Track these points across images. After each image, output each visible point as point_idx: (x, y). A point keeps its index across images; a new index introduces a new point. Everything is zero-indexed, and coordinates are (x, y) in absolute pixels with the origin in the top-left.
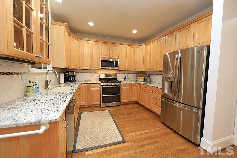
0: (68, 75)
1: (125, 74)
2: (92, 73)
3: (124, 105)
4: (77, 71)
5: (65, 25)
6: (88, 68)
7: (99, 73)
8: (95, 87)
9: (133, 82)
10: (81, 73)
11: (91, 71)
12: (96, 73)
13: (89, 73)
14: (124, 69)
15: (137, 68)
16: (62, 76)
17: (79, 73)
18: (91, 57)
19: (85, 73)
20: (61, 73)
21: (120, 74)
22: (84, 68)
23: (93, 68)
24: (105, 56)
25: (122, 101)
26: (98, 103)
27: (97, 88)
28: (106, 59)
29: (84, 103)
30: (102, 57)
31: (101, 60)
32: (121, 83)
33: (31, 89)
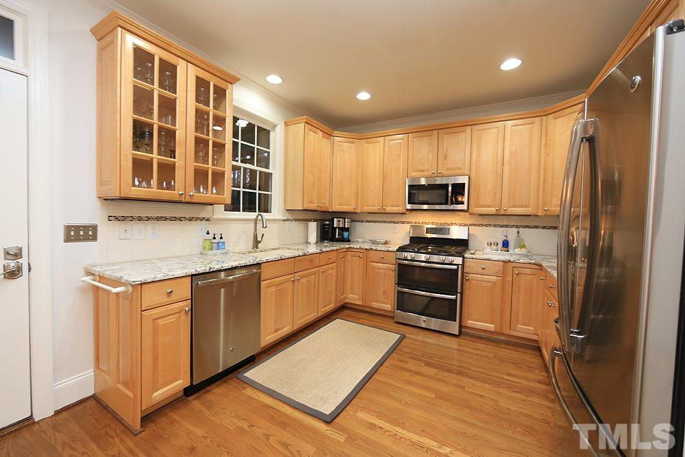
0: (328, 225)
1: (507, 226)
2: (394, 222)
3: (473, 339)
4: (355, 217)
5: (305, 121)
6: (375, 209)
7: (414, 221)
8: (382, 261)
9: (522, 261)
11: (383, 216)
12: (403, 223)
13: (385, 222)
14: (492, 210)
15: (553, 204)
16: (313, 226)
18: (384, 179)
19: (376, 222)
20: (310, 220)
21: (484, 228)
22: (366, 209)
23: (389, 209)
24: (423, 171)
25: (470, 323)
26: (388, 307)
27: (385, 265)
28: (423, 182)
29: (354, 298)
30: (414, 174)
31: (409, 186)
32: (464, 258)
33: (207, 244)
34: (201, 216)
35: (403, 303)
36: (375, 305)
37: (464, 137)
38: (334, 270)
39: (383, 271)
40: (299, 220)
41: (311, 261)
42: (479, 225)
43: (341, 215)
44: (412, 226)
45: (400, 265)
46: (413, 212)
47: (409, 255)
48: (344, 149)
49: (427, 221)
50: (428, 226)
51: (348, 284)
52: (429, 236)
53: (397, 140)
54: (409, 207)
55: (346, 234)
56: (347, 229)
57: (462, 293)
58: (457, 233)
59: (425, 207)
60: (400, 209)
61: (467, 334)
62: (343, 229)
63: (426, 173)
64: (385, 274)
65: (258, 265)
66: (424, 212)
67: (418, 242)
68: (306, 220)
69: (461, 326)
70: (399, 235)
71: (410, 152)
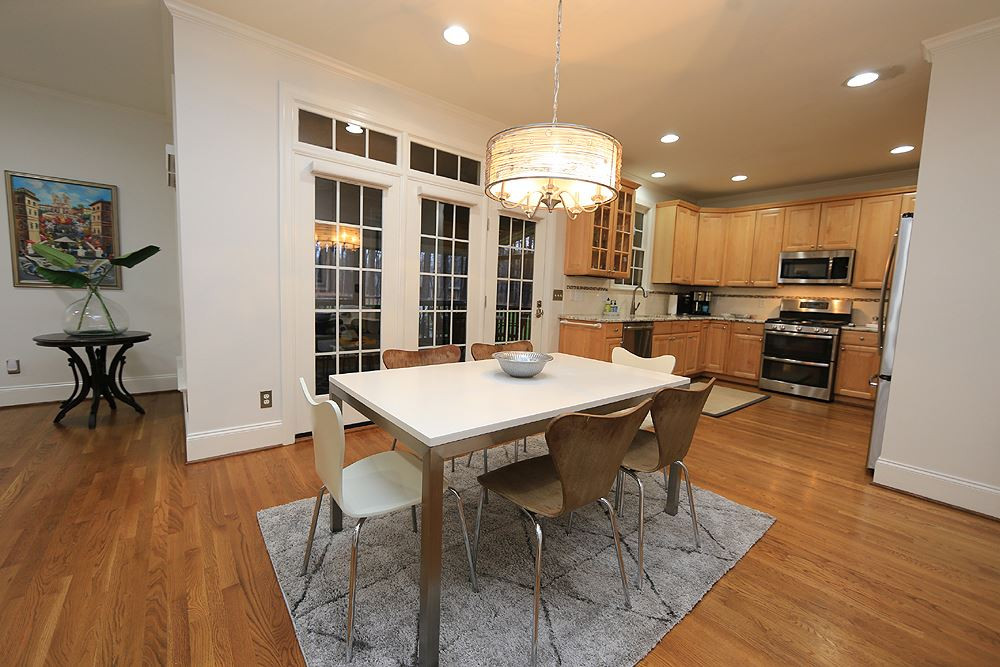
0: (688, 298)
2: (762, 297)
4: (717, 291)
5: (678, 203)
7: (786, 296)
8: (747, 332)
10: (730, 296)
11: (750, 290)
12: (773, 297)
13: (751, 296)
16: (674, 299)
17: (724, 296)
18: (754, 253)
20: (671, 294)
22: (731, 283)
23: (758, 283)
24: (800, 245)
25: (843, 391)
26: (752, 376)
27: (752, 336)
28: (801, 256)
29: (714, 367)
30: (789, 248)
31: (783, 260)
32: (840, 330)
33: (608, 307)
34: (604, 287)
35: (769, 369)
36: (737, 373)
37: (852, 210)
38: (698, 339)
39: (748, 342)
40: (660, 293)
41: (682, 326)
42: (866, 300)
43: (703, 288)
44: (783, 301)
45: (768, 335)
46: (786, 287)
47: (778, 326)
48: (712, 225)
49: (803, 296)
50: (804, 301)
51: (709, 354)
52: (804, 310)
53: (773, 212)
54: (780, 281)
55: (705, 308)
56: (707, 303)
57: (836, 362)
58: (836, 307)
59: (803, 281)
60: (770, 283)
61: (840, 403)
62: (703, 303)
63: (804, 247)
64: (751, 345)
65: (652, 322)
66: (799, 287)
67: (788, 316)
68: (667, 293)
69: (833, 394)
70: (767, 309)
71: (787, 227)
